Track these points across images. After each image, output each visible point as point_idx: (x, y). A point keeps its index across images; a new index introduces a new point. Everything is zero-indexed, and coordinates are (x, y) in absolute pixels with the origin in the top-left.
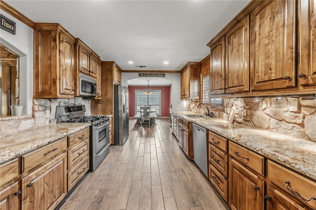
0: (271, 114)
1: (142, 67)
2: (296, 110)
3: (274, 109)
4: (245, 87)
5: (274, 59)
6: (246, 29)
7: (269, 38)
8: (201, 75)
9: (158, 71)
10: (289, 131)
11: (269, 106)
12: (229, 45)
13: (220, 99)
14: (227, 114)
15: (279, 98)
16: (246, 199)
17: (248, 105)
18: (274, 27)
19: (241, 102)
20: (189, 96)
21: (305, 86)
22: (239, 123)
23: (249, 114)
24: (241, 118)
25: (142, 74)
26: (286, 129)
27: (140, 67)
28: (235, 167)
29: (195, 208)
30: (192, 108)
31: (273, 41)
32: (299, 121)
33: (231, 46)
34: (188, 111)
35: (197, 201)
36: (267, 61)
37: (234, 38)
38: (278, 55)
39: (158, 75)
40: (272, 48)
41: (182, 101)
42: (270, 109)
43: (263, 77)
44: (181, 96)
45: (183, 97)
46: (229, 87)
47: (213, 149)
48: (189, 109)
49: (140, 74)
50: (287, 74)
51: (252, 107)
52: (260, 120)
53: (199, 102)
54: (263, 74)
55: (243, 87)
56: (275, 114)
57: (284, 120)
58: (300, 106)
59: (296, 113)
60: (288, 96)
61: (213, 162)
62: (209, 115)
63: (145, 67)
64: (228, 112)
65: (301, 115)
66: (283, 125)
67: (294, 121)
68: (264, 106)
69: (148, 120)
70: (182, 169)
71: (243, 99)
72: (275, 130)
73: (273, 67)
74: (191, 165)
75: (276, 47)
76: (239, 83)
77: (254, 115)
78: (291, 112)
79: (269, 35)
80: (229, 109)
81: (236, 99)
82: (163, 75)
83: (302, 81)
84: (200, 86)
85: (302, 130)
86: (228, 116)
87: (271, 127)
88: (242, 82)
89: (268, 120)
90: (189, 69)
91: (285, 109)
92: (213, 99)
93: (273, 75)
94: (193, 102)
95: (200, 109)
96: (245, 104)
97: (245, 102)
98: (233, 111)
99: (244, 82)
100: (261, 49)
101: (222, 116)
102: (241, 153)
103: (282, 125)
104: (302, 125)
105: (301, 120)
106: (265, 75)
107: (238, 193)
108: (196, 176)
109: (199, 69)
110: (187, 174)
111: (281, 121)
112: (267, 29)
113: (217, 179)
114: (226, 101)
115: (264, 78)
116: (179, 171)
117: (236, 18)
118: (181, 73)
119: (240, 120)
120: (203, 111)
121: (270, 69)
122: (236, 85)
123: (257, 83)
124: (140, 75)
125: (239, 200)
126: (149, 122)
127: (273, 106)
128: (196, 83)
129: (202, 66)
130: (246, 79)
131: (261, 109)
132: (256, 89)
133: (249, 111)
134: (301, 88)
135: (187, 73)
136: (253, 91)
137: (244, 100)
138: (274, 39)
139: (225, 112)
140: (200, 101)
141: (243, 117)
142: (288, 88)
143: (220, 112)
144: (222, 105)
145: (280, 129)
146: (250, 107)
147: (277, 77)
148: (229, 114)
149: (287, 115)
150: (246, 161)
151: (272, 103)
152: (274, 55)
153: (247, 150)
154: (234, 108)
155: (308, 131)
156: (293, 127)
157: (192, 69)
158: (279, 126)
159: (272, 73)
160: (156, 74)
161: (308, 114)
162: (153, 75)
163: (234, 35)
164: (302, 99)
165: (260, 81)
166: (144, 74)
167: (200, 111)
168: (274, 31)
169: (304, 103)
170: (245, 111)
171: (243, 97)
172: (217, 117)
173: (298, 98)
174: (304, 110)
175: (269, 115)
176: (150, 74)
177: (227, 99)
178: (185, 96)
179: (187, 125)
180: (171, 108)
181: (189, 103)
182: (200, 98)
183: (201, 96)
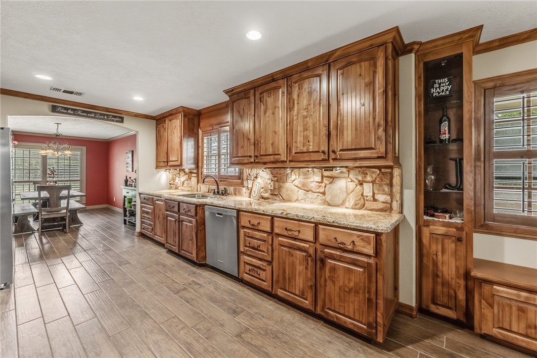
0: (299, 186)
1: (72, 93)
2: (320, 180)
3: (302, 180)
4: (283, 157)
5: (311, 132)
6: (283, 93)
7: (307, 111)
8: (200, 132)
9: (107, 110)
10: (315, 200)
11: (297, 177)
12: (262, 104)
14: (248, 188)
15: (310, 170)
16: (297, 273)
17: (275, 177)
18: (312, 102)
19: (267, 173)
20: (180, 164)
21: (334, 159)
22: (265, 199)
23: (277, 187)
24: (267, 192)
25: (62, 107)
26: (312, 199)
27: (65, 92)
28: (282, 245)
29: (239, 316)
30: (179, 184)
31: (311, 115)
32: (322, 190)
33: (263, 104)
34: (170, 188)
35: (237, 308)
36: (305, 133)
37: (269, 97)
38: (315, 129)
39: (108, 117)
40: (310, 121)
41: (158, 172)
42: (299, 180)
43: (302, 148)
44: (158, 162)
45: (162, 164)
46: (261, 154)
47: (249, 234)
48: (172, 185)
49: (52, 105)
50: (322, 149)
51: (281, 179)
52: (289, 192)
53: (196, 174)
54: (302, 145)
55: (279, 156)
56: (304, 185)
57: (311, 190)
58: (323, 177)
59: (319, 183)
60: (315, 167)
61: (249, 251)
62: (218, 193)
63: (80, 94)
64: (250, 186)
65: (323, 185)
66: (310, 194)
67: (318, 190)
68: (293, 177)
69: (62, 215)
70: (193, 282)
71: (270, 169)
72: (303, 201)
73: (311, 140)
74: (203, 272)
75: (314, 121)
76: (274, 152)
77: (283, 187)
78: (316, 182)
79: (307, 109)
80: (250, 182)
81: (264, 170)
82: (119, 120)
83: (332, 156)
84: (197, 147)
85: (324, 197)
86: (249, 191)
87: (299, 199)
88: (278, 150)
89: (296, 192)
90: (180, 116)
91: (312, 180)
93: (311, 147)
94: (183, 174)
95: (199, 185)
96: (272, 176)
97: (272, 174)
98: (258, 184)
99: (281, 151)
100: (299, 119)
101: (239, 192)
102: (290, 226)
103: (309, 196)
104: (324, 193)
105: (323, 189)
106: (304, 146)
107: (287, 272)
108: (218, 283)
109: (196, 121)
110: (204, 285)
111: (308, 191)
112: (305, 102)
113: (256, 269)
114: (247, 171)
115: (302, 150)
116: (191, 286)
117: (272, 75)
118: (156, 120)
119: (266, 195)
120: (204, 187)
121: (308, 142)
122: (271, 153)
123: (295, 153)
124: (54, 109)
125: (289, 278)
126: (65, 220)
127: (301, 177)
129: (201, 117)
130: (283, 147)
131: (289, 180)
132: (294, 159)
133: (277, 184)
134: (331, 161)
135: (176, 126)
136: (290, 161)
137: (271, 171)
138: (312, 113)
139: (243, 187)
140: (198, 171)
141: (269, 191)
142: (323, 160)
143: (237, 187)
144: (240, 177)
145: (307, 199)
146: (278, 180)
147: (315, 150)
148: (250, 189)
149: (313, 186)
150: (296, 233)
151: (301, 174)
152: (311, 128)
153: (298, 222)
154: (259, 180)
155: (328, 197)
156: (318, 196)
157: (186, 119)
158: (306, 197)
159: (309, 145)
160: (101, 114)
161: (328, 183)
162: (93, 115)
163: (268, 94)
164: (325, 170)
165: (298, 151)
166: (69, 109)
167: (199, 187)
168: (312, 106)
169: (326, 173)
170: (272, 183)
171: (271, 168)
172: (232, 194)
173: (322, 169)
174: (325, 180)
175: (297, 187)
176: (84, 112)
177: (247, 169)
178: (168, 164)
179: (193, 211)
180: (126, 185)
181: (170, 176)
182: (197, 167)
183: (200, 165)
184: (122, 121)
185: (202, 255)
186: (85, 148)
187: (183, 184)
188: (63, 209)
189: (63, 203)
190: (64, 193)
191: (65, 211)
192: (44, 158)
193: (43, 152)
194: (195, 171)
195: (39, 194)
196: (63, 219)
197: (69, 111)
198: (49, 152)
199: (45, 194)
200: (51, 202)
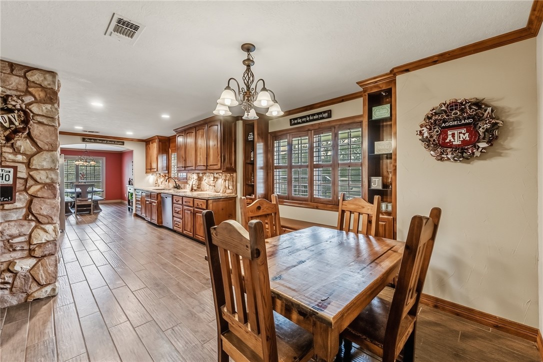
1: (93, 132)
4: (194, 167)
5: (202, 156)
7: (201, 146)
8: (170, 150)
9: (114, 138)
13: (185, 174)
16: (189, 221)
18: (202, 141)
20: (157, 171)
25: (89, 138)
27: (89, 132)
28: (185, 210)
30: (160, 183)
34: (156, 186)
37: (189, 136)
39: (114, 142)
40: (201, 150)
41: (147, 176)
44: (146, 169)
45: (149, 171)
46: (187, 166)
47: (176, 206)
48: (156, 184)
49: (83, 138)
50: (205, 164)
53: (168, 177)
61: (176, 215)
62: (176, 188)
63: (98, 132)
69: (89, 203)
75: (203, 151)
79: (201, 144)
82: (121, 143)
83: (208, 168)
84: (168, 160)
90: (157, 141)
92: (179, 174)
93: (202, 163)
94: (161, 177)
95: (169, 183)
102: (187, 200)
109: (167, 144)
112: (200, 141)
113: (178, 223)
114: (189, 175)
115: (199, 164)
118: (146, 142)
120: (172, 184)
122: (190, 165)
123: (197, 166)
124: (84, 140)
126: (90, 207)
128: (165, 157)
129: (171, 141)
130: (194, 163)
134: (208, 170)
135: (154, 147)
136: (196, 170)
140: (169, 175)
142: (205, 170)
143: (185, 184)
144: (186, 178)
147: (203, 165)
150: (189, 203)
152: (202, 154)
153: (189, 198)
157: (160, 143)
160: (110, 141)
162: (105, 142)
163: (189, 134)
166: (92, 139)
167: (169, 185)
172: (183, 189)
176: (100, 140)
178: (152, 170)
179: (156, 196)
180: (130, 184)
181: (156, 178)
182: (168, 173)
183: (170, 171)
184: (123, 144)
185: (160, 221)
186: (105, 158)
187: (162, 182)
188: (90, 199)
189: (89, 196)
190: (89, 189)
191: (90, 200)
192: (77, 166)
193: (77, 163)
194: (167, 175)
195: (75, 190)
196: (89, 205)
197: (92, 141)
198: (80, 163)
199: (78, 190)
200: (82, 194)
